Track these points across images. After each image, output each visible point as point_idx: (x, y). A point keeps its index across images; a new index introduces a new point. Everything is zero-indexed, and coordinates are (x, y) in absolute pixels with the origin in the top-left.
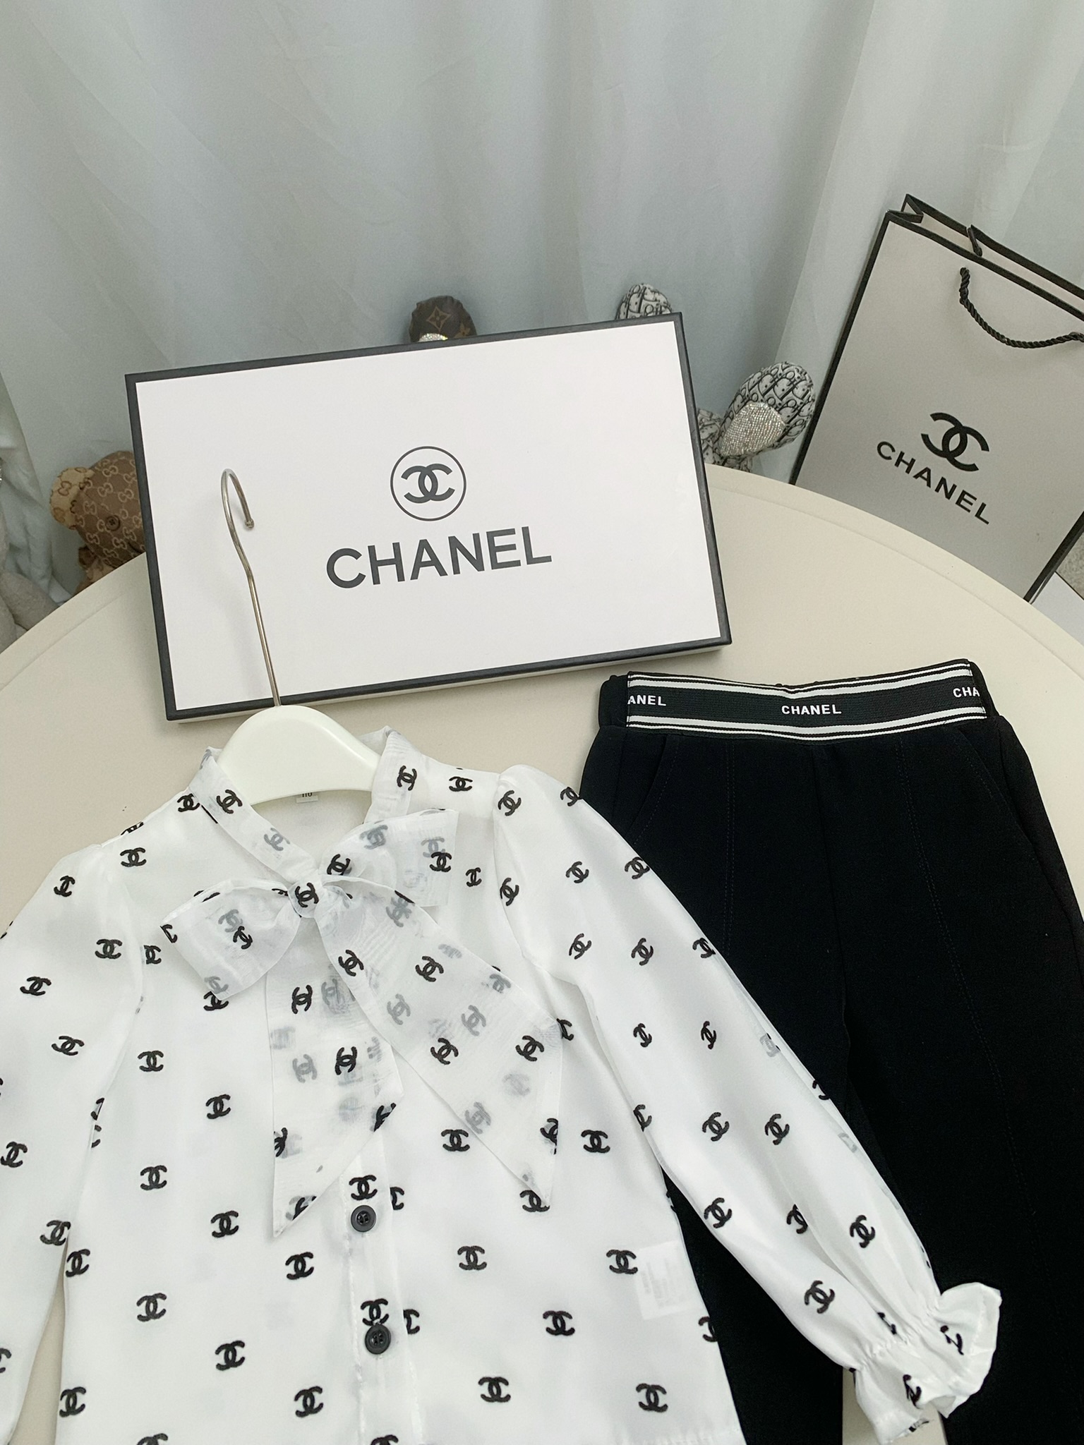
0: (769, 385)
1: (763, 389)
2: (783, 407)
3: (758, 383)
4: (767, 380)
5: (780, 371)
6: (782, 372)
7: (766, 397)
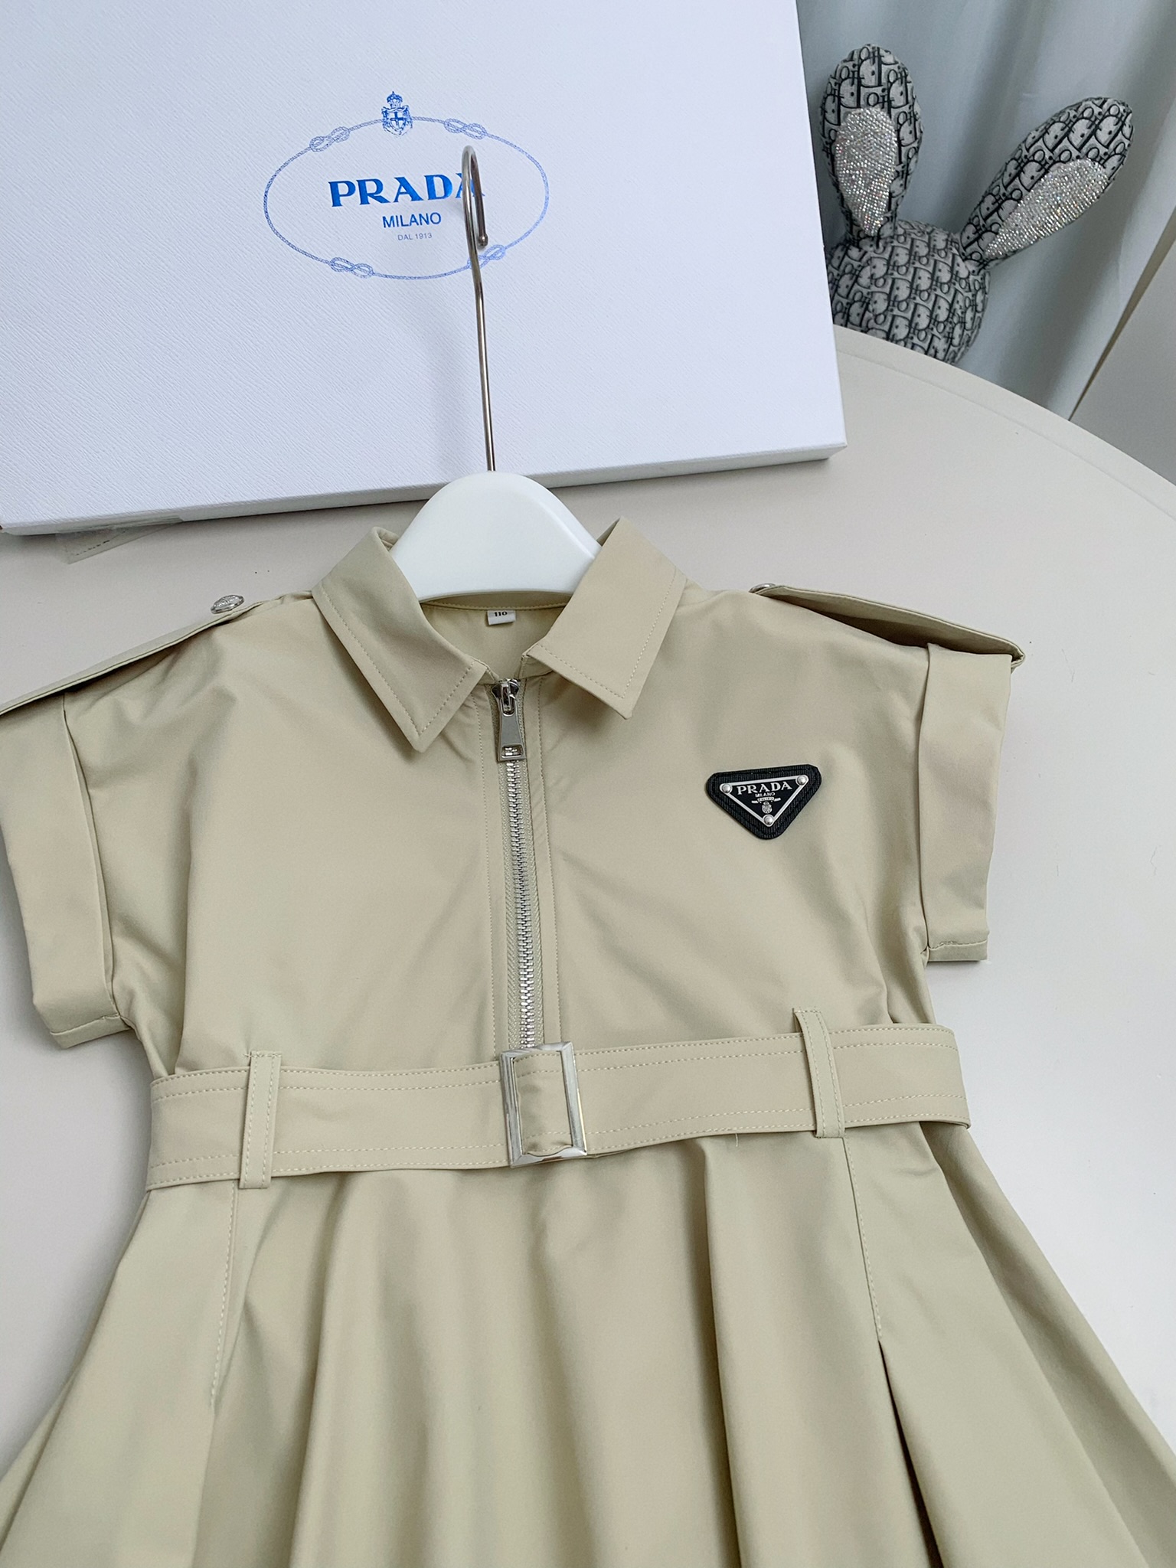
0: (1087, 132)
1: (1077, 141)
2: (1110, 157)
3: (1067, 135)
4: (1081, 127)
5: (1097, 110)
6: (1101, 110)
7: (1084, 150)
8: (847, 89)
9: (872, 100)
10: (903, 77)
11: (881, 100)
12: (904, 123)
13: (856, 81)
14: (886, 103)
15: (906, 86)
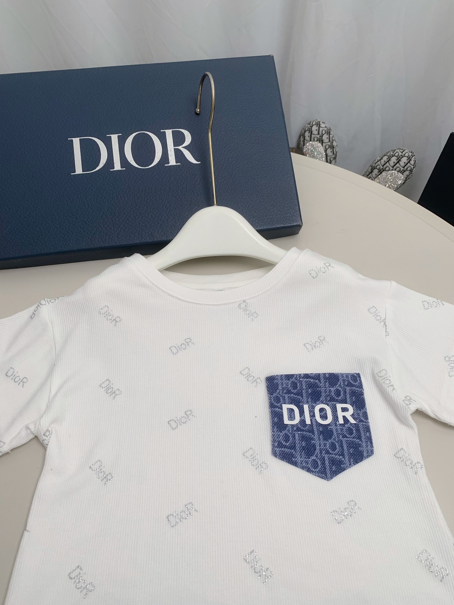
8: (307, 134)
9: (316, 139)
10: (329, 133)
11: (319, 139)
12: (328, 148)
13: (310, 132)
14: (321, 141)
15: (329, 136)
